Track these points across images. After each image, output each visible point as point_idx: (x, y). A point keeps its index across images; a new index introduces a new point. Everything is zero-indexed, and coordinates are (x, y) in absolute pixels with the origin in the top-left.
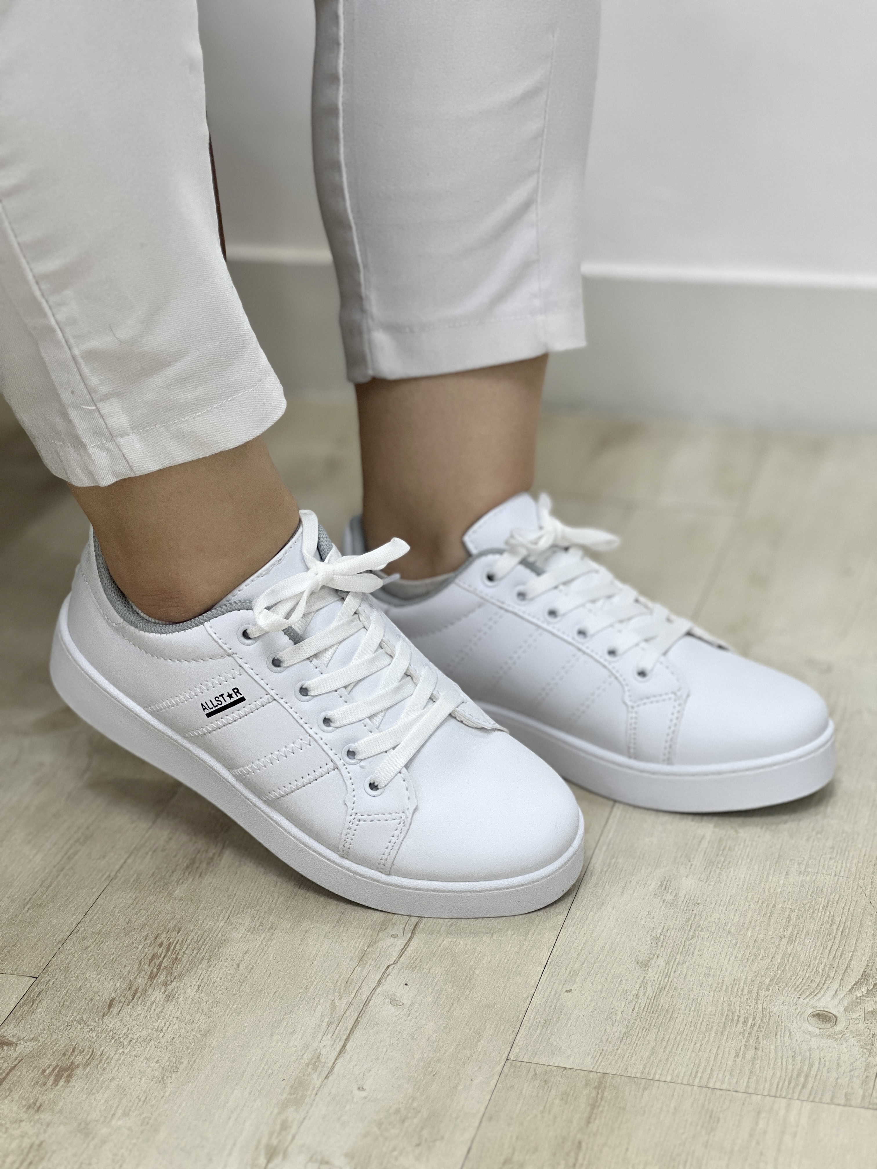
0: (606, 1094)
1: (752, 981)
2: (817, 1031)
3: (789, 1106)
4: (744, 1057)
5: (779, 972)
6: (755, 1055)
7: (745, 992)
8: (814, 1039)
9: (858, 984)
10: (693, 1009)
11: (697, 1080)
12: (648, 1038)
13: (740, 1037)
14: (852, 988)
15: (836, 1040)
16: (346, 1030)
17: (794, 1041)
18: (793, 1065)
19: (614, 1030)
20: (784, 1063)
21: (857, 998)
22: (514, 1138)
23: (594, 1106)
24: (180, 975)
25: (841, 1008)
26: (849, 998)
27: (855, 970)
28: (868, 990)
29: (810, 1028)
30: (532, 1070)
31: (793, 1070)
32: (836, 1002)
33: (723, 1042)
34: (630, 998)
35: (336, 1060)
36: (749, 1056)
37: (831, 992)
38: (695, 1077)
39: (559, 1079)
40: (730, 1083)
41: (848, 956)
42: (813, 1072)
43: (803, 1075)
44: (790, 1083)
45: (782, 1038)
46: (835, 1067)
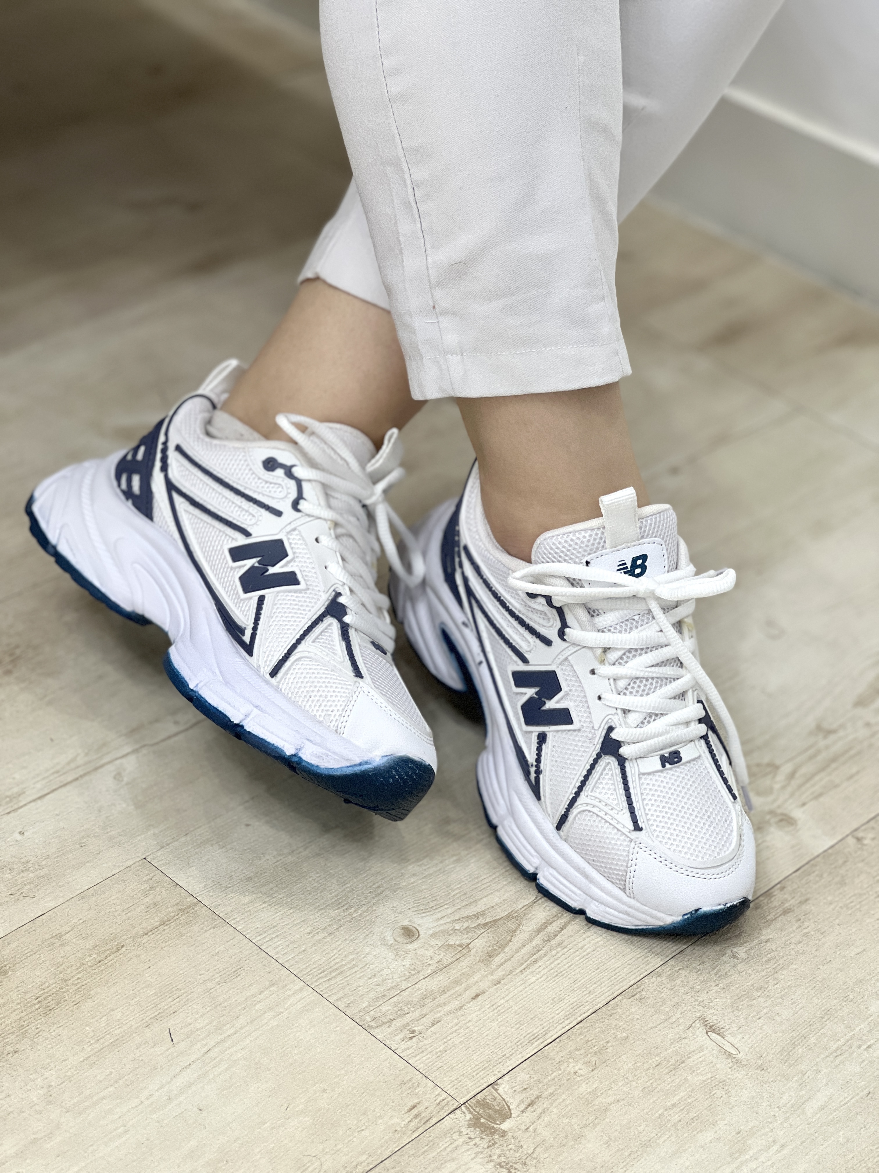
0: (183, 917)
1: (391, 879)
2: (390, 940)
3: (301, 989)
4: (312, 937)
5: (420, 881)
6: (324, 938)
7: (377, 885)
8: (380, 947)
9: (468, 918)
10: (321, 881)
11: (259, 938)
12: (261, 889)
13: (329, 920)
14: (459, 919)
15: (396, 956)
16: (62, 782)
17: (364, 942)
18: (342, 960)
19: (245, 871)
20: (336, 956)
21: (452, 929)
22: (81, 921)
23: (163, 923)
25: (431, 932)
26: (446, 927)
27: (479, 906)
28: (468, 927)
29: (389, 937)
30: (151, 875)
31: (338, 962)
32: (432, 925)
33: (312, 917)
35: (30, 802)
36: (317, 937)
37: (439, 915)
38: (260, 935)
39: (163, 891)
40: (278, 953)
41: (485, 893)
42: (348, 973)
43: (339, 971)
44: (322, 973)
45: (358, 935)
46: (370, 976)
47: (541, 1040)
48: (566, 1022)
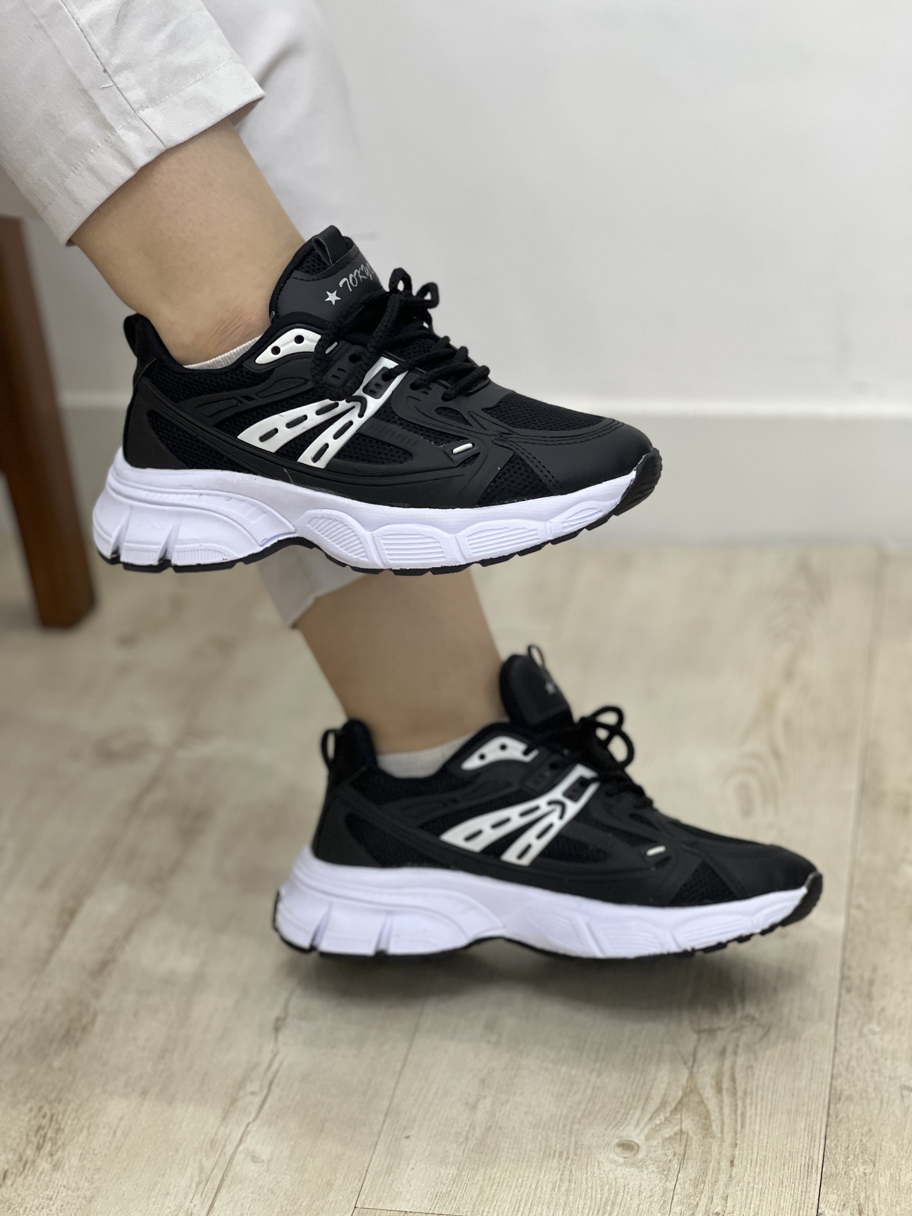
1: (566, 1115)
2: (622, 1160)
4: (559, 1190)
5: (590, 1105)
6: (569, 1187)
7: (560, 1127)
8: (619, 1169)
9: (657, 1111)
10: (515, 1147)
12: (477, 1178)
13: (556, 1171)
14: (652, 1116)
15: (638, 1167)
16: (213, 1188)
17: (602, 1172)
18: (602, 1194)
19: (447, 1172)
20: (594, 1193)
21: (656, 1126)
24: (64, 1145)
25: (643, 1137)
26: (649, 1126)
27: (654, 1098)
28: (666, 1118)
29: (617, 1158)
31: (601, 1199)
32: (638, 1131)
33: (542, 1176)
34: (461, 1140)
36: (563, 1189)
37: (634, 1122)
41: (648, 1087)
42: (619, 1201)
43: (610, 1203)
45: (592, 1169)
46: (637, 1193)
47: (814, 1167)
48: (817, 1144)
